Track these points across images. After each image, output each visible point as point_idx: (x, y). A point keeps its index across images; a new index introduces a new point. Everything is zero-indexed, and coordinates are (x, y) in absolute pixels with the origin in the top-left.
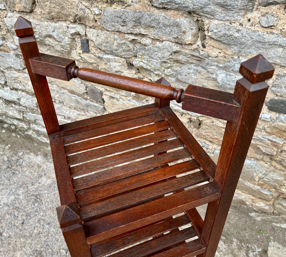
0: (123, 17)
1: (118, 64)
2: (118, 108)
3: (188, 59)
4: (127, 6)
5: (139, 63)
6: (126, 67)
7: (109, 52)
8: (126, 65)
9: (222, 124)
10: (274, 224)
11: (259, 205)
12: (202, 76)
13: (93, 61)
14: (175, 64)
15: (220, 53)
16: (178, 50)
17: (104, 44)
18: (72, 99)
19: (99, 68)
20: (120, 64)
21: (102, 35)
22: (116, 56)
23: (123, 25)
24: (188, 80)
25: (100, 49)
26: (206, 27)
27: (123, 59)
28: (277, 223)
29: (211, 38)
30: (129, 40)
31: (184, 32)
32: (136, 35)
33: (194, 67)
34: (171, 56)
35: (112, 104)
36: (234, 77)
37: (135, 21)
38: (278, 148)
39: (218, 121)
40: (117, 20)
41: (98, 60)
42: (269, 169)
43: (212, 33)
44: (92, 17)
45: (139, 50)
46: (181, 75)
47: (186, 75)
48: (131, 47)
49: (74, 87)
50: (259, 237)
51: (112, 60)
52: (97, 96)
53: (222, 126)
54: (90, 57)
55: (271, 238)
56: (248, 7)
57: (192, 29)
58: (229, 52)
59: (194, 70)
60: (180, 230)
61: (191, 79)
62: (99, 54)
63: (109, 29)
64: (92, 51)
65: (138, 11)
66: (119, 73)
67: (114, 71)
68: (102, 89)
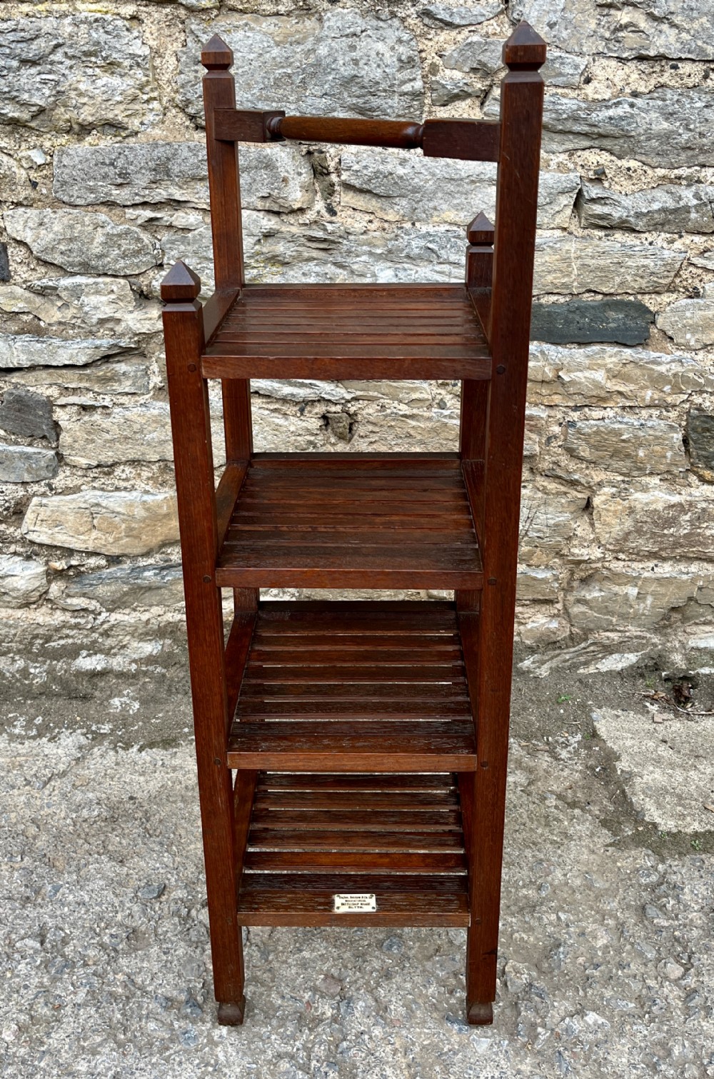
0: (120, 163)
1: (104, 299)
2: (106, 441)
3: (300, 249)
4: (127, 136)
6: (130, 302)
7: (76, 269)
8: (130, 296)
9: (407, 407)
10: (581, 671)
11: (535, 625)
13: (20, 306)
14: (267, 269)
15: (371, 221)
16: (274, 227)
17: (62, 247)
19: (42, 324)
20: (113, 296)
21: (56, 221)
22: (99, 275)
23: (120, 185)
25: (46, 263)
26: (332, 164)
27: (122, 281)
28: (586, 664)
29: (348, 187)
30: (139, 222)
31: (285, 180)
32: (156, 206)
33: (317, 269)
34: (257, 247)
35: (89, 433)
36: (413, 272)
37: (154, 170)
38: (540, 434)
39: (396, 402)
40: (102, 171)
41: (38, 300)
42: (534, 499)
43: (348, 173)
44: (21, 174)
45: (168, 246)
48: (146, 241)
50: (562, 711)
51: (86, 290)
52: (36, 415)
53: (408, 413)
54: (13, 297)
55: (590, 702)
56: (412, 110)
57: (300, 174)
58: (391, 217)
59: (318, 274)
62: (44, 281)
63: (79, 202)
64: (16, 277)
65: (161, 142)
66: (110, 325)
67: (94, 320)
68: (54, 392)
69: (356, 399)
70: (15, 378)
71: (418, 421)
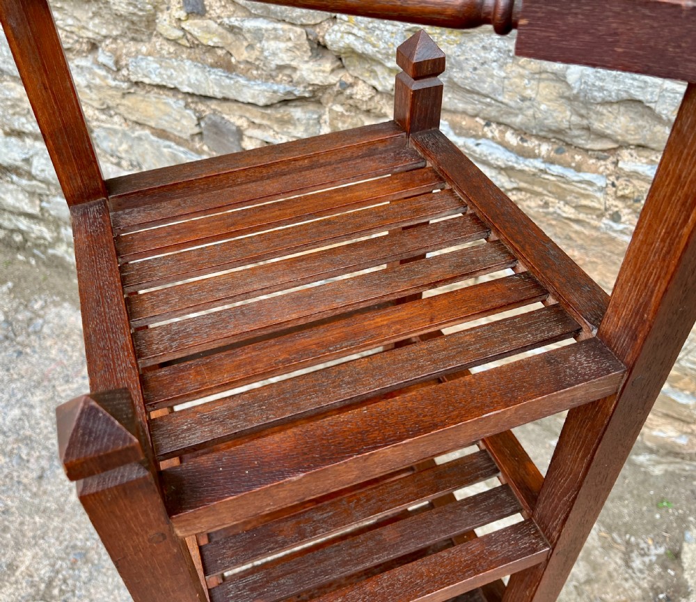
1: (282, 45)
5: (342, 37)
6: (305, 52)
7: (259, 11)
8: (307, 46)
9: (573, 210)
11: (661, 435)
12: (521, 70)
13: (213, 41)
14: (444, 37)
18: (162, 154)
19: (233, 60)
20: (290, 44)
22: (279, 20)
24: (481, 84)
27: (299, 30)
33: (501, 44)
39: (562, 203)
41: (230, 37)
46: (462, 69)
47: (475, 69)
49: (167, 118)
50: (658, 516)
51: (266, 35)
52: (228, 141)
53: (572, 216)
54: (207, 30)
55: (691, 519)
59: (499, 51)
60: (458, 498)
61: (489, 80)
62: (233, 19)
64: (211, 12)
66: (288, 72)
67: (273, 66)
68: (242, 123)
69: (519, 189)
70: (214, 105)
71: (583, 226)
